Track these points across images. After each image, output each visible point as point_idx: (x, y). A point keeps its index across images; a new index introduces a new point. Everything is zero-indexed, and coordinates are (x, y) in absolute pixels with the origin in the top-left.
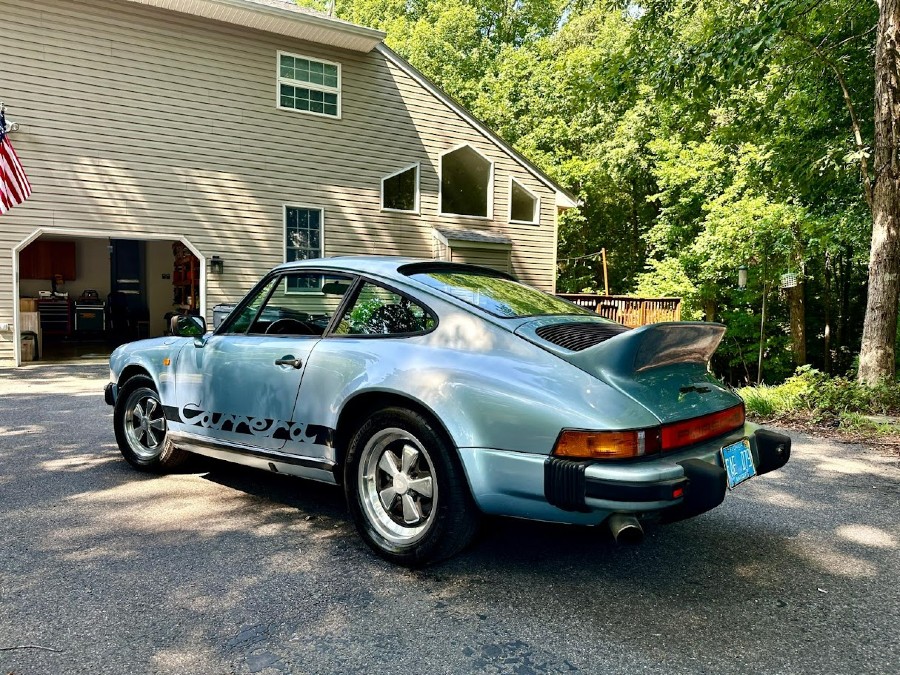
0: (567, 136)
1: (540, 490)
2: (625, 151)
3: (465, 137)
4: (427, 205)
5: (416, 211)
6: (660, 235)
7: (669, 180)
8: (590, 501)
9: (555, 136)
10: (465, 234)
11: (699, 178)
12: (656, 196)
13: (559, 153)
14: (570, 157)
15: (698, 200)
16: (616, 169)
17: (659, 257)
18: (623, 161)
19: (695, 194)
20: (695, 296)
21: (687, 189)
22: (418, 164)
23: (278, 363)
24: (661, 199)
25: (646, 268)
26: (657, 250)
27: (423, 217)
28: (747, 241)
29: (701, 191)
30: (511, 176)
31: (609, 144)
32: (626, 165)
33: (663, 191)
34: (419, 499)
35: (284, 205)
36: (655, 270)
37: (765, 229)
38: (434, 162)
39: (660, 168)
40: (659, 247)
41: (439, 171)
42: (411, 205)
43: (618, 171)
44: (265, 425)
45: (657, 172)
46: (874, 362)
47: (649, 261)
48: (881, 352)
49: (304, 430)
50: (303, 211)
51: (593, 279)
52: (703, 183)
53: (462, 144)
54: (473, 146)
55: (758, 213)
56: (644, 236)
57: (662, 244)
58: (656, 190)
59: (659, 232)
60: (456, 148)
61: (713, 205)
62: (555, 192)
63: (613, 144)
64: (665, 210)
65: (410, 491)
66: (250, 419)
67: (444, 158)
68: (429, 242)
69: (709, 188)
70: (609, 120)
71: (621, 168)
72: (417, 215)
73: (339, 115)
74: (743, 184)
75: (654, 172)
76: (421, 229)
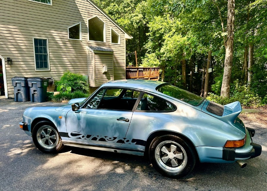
0: (119, 10)
1: (221, 157)
2: (139, 18)
3: (95, 14)
4: (84, 37)
5: (81, 39)
6: (149, 46)
7: (153, 29)
8: (236, 159)
9: (115, 10)
10: (98, 48)
11: (162, 28)
12: (149, 33)
13: (116, 16)
14: (120, 18)
15: (162, 35)
16: (135, 23)
17: (149, 53)
18: (138, 21)
19: (161, 34)
20: (160, 65)
21: (158, 32)
22: (80, 23)
23: (118, 120)
24: (150, 34)
25: (145, 56)
26: (148, 51)
27: (83, 42)
28: (176, 49)
29: (163, 32)
30: (111, 28)
31: (133, 15)
32: (139, 22)
33: (150, 32)
34: (177, 160)
35: (33, 38)
36: (148, 57)
37: (181, 45)
38: (85, 22)
39: (150, 24)
40: (149, 50)
41: (88, 25)
42: (78, 37)
43: (136, 24)
44: (113, 139)
45: (149, 25)
46: (225, 90)
47: (146, 54)
48: (227, 87)
49: (131, 141)
50: (40, 40)
51: (128, 59)
52: (163, 30)
53: (95, 16)
54: (98, 17)
55: (179, 40)
56: (144, 46)
57: (150, 48)
58: (148, 32)
59: (149, 45)
60: (93, 17)
61: (166, 37)
62: (125, 34)
63: (134, 15)
64: (151, 38)
65: (174, 158)
66: (106, 137)
67: (89, 21)
68: (86, 51)
69: (164, 32)
70: (132, 6)
71: (137, 23)
72: (81, 41)
73: (51, 5)
74: (174, 31)
75: (148, 25)
76: (83, 46)
